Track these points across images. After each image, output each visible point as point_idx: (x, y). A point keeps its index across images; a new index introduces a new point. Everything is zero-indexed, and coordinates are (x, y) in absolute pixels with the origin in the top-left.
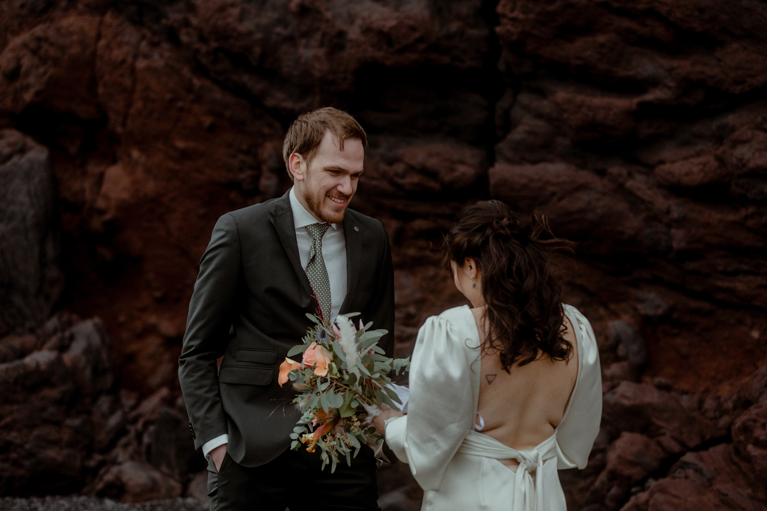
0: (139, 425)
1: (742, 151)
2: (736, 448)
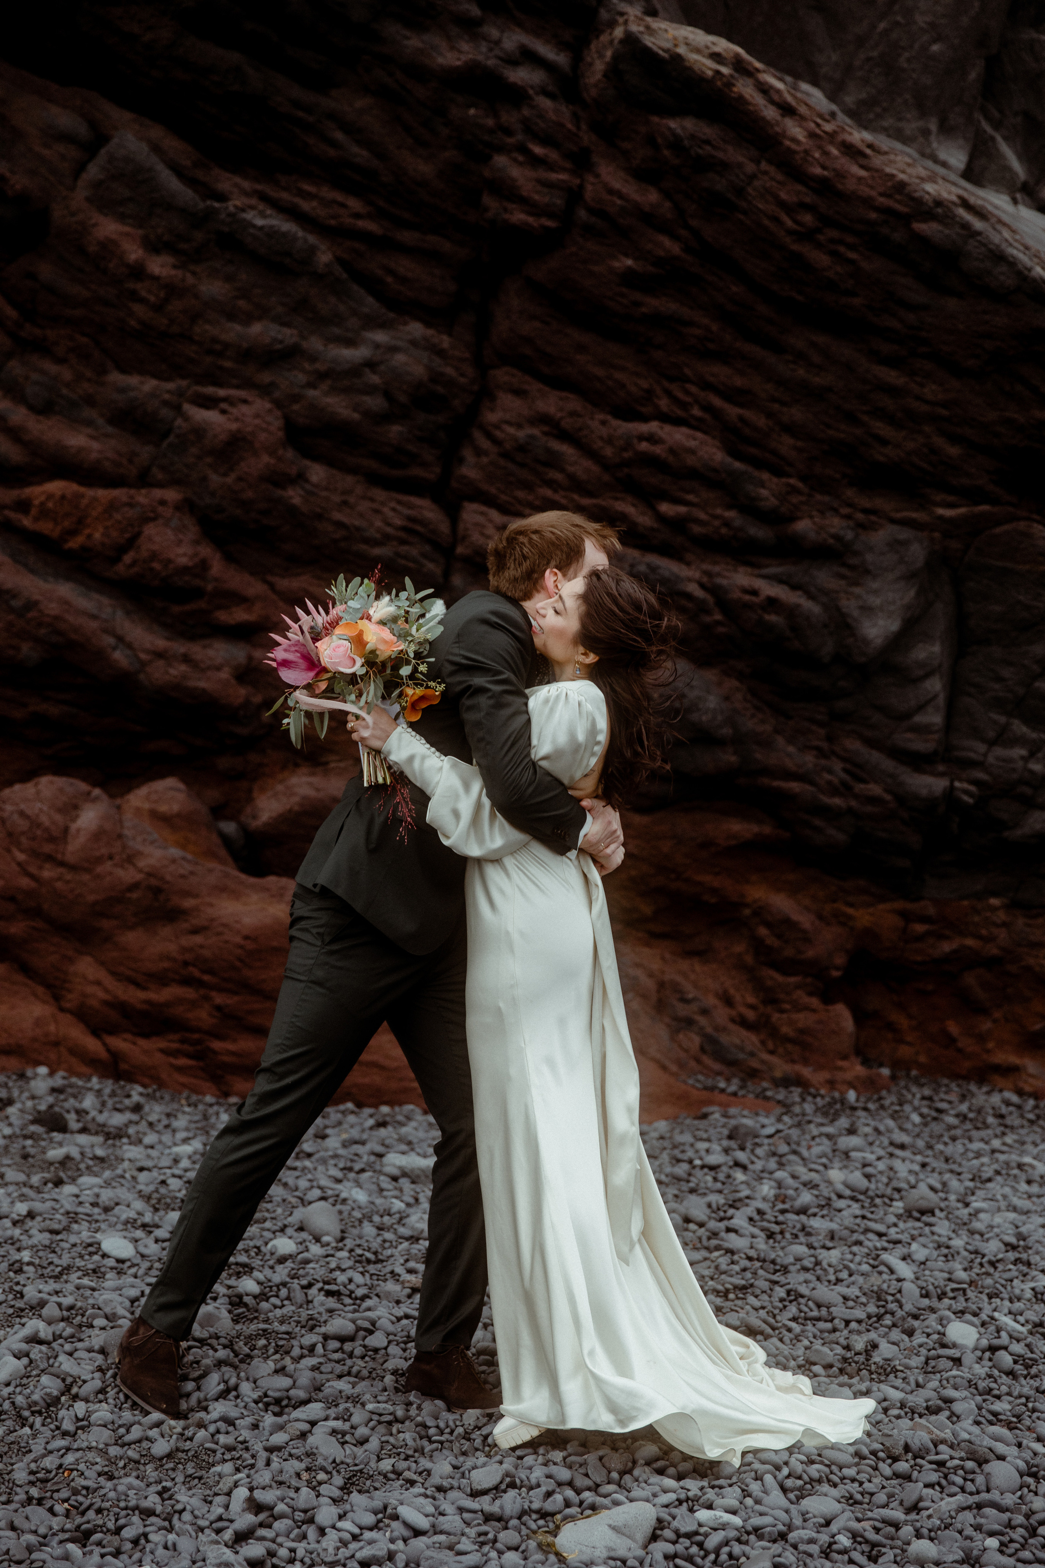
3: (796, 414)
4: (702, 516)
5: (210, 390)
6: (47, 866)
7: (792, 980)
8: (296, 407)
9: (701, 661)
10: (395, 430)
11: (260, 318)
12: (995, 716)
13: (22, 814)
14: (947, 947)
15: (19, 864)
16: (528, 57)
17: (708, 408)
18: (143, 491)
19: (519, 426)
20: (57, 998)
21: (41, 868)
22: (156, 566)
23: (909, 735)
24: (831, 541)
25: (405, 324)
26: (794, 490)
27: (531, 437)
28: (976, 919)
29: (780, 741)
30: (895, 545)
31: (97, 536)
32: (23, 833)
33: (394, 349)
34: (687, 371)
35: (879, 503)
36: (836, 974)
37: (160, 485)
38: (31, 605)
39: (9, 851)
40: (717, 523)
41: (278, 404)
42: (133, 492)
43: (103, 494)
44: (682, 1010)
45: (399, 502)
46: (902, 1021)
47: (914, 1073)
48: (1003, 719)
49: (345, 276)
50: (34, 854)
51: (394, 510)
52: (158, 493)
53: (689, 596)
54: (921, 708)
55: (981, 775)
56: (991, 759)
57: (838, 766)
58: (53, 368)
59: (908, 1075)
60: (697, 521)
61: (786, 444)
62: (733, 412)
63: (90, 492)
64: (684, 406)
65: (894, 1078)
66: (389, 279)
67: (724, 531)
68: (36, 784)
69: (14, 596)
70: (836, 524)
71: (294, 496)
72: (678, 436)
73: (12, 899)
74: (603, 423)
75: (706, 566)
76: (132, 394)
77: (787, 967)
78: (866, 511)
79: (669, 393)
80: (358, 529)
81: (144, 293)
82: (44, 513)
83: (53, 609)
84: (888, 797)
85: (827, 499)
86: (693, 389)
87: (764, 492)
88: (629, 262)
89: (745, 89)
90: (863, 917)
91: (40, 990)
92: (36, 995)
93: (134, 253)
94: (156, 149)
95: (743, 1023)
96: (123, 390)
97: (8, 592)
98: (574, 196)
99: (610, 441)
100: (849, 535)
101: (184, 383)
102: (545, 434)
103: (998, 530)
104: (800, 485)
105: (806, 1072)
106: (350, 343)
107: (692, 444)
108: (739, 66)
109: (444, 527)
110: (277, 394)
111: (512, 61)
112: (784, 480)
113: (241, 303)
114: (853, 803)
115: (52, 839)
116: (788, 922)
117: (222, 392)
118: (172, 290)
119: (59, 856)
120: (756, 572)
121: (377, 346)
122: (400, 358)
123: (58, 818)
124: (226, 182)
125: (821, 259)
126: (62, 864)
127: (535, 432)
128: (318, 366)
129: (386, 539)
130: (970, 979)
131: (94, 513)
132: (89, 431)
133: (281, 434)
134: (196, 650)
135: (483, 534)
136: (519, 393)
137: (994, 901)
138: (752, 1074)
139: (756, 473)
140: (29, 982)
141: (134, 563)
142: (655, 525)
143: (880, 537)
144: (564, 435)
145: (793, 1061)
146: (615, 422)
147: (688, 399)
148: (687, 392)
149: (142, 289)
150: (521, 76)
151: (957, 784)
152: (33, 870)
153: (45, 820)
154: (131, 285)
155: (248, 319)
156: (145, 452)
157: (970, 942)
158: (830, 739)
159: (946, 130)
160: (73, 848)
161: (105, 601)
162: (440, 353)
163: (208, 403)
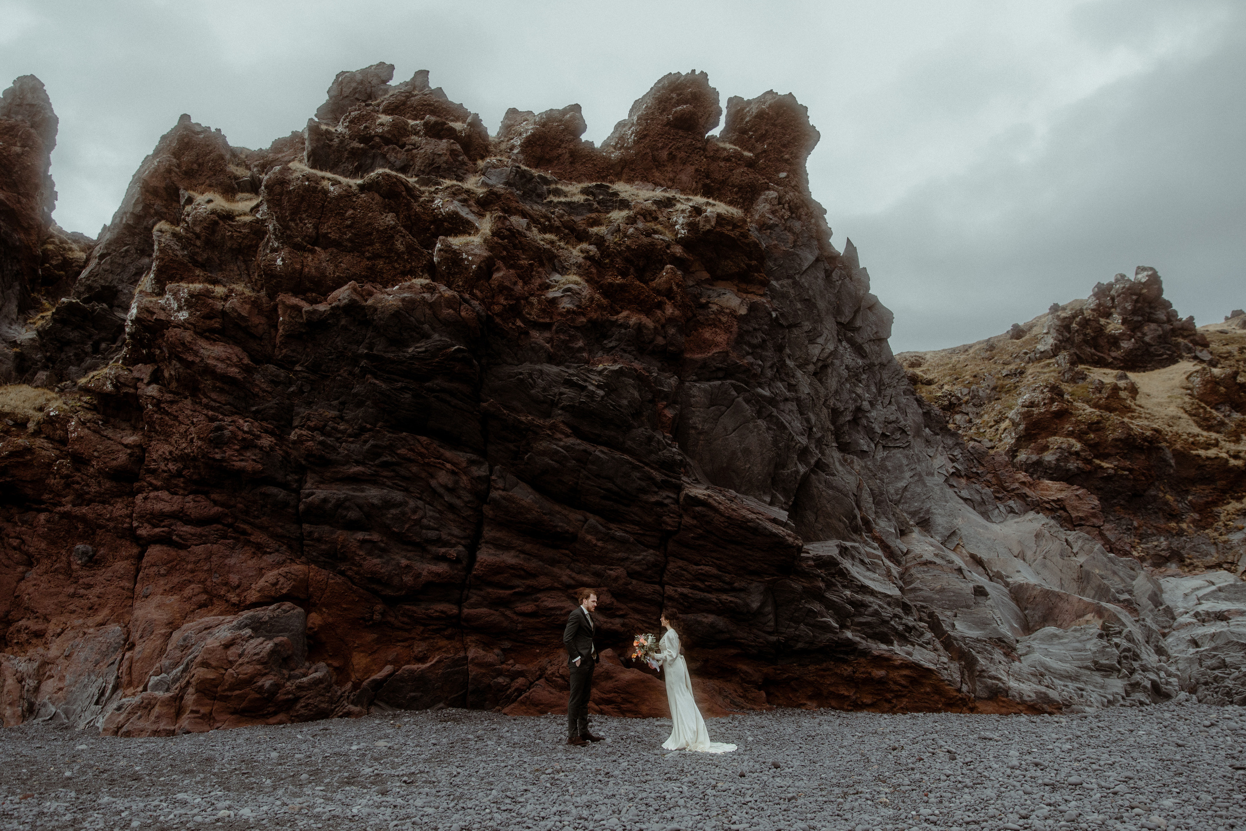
0: (347, 693)
1: (545, 603)
2: (547, 679)
3: (731, 561)
5: (611, 567)
7: (749, 686)
8: (629, 569)
9: (718, 615)
10: (649, 572)
11: (620, 552)
12: (785, 622)
14: (785, 676)
16: (668, 497)
17: (713, 562)
19: (675, 569)
23: (767, 628)
24: (743, 587)
25: (649, 550)
26: (733, 578)
28: (791, 669)
29: (738, 631)
30: (757, 587)
33: (647, 556)
34: (707, 555)
35: (752, 578)
36: (759, 684)
41: (625, 569)
44: (725, 694)
45: (652, 586)
46: (778, 694)
48: (787, 623)
49: (636, 542)
54: (769, 621)
55: (785, 636)
56: (786, 632)
57: (752, 636)
58: (579, 565)
61: (730, 568)
62: (718, 562)
64: (708, 562)
66: (645, 542)
71: (630, 587)
72: (707, 568)
74: (692, 567)
76: (596, 569)
77: (749, 682)
78: (749, 580)
79: (704, 560)
80: (643, 593)
81: (597, 549)
84: (764, 642)
85: (740, 578)
86: (709, 559)
87: (727, 578)
88: (692, 535)
89: (710, 500)
90: (765, 670)
93: (594, 542)
94: (597, 521)
95: (740, 696)
96: (594, 568)
98: (680, 523)
99: (694, 570)
100: (747, 586)
101: (606, 566)
102: (680, 570)
103: (778, 582)
104: (734, 576)
105: (755, 707)
106: (638, 555)
107: (710, 570)
108: (709, 496)
109: (661, 591)
110: (625, 567)
111: (665, 498)
112: (731, 575)
113: (616, 550)
114: (757, 644)
116: (748, 672)
117: (614, 568)
118: (603, 548)
120: (727, 595)
121: (644, 555)
122: (649, 558)
124: (612, 526)
125: (730, 531)
127: (678, 570)
128: (632, 561)
129: (649, 594)
130: (792, 683)
133: (626, 575)
134: (612, 620)
135: (669, 592)
136: (674, 562)
137: (794, 665)
138: (743, 708)
139: (725, 575)
143: (754, 585)
144: (684, 570)
146: (694, 566)
150: (667, 501)
151: (779, 638)
154: (594, 548)
155: (618, 552)
157: (790, 675)
158: (749, 630)
159: (765, 493)
162: (657, 555)
163: (611, 570)
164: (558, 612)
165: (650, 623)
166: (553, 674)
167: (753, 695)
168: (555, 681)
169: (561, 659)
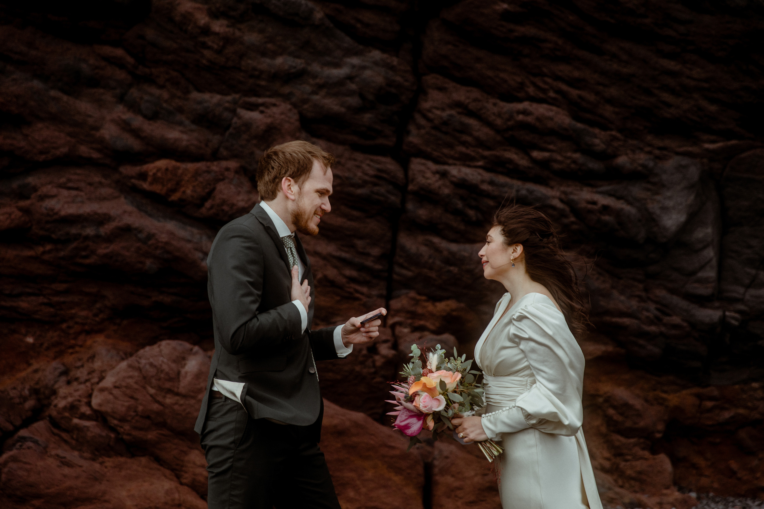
1: (51, 203)
2: (54, 423)
3: (613, 91)
4: (559, 158)
5: (253, 99)
6: (168, 396)
7: (632, 440)
8: (306, 106)
10: (367, 117)
11: (281, 54)
12: (748, 270)
13: (151, 365)
14: (727, 415)
15: (151, 396)
17: (558, 91)
18: (215, 163)
19: (443, 110)
20: (178, 477)
21: (164, 397)
22: (226, 208)
23: (696, 285)
24: (640, 168)
25: (370, 52)
26: (614, 138)
27: (451, 116)
28: (744, 396)
29: (615, 293)
30: (680, 168)
31: (189, 192)
32: (153, 377)
33: (364, 68)
34: (545, 70)
35: (667, 143)
36: (658, 435)
37: (226, 159)
38: (150, 236)
39: (144, 388)
40: (568, 161)
41: (295, 105)
42: (209, 164)
43: (191, 166)
45: (372, 160)
46: (701, 462)
47: (711, 494)
48: (753, 272)
49: (332, 25)
50: (160, 389)
51: (369, 165)
52: (224, 164)
53: (554, 208)
54: (702, 267)
55: (742, 307)
56: (747, 297)
57: (652, 306)
58: (156, 92)
59: (707, 496)
60: (556, 161)
61: (608, 111)
62: (574, 93)
63: (183, 166)
64: (544, 91)
65: (699, 498)
66: (359, 26)
67: (573, 166)
68: (159, 346)
69: (140, 231)
70: (642, 158)
72: (542, 109)
73: (148, 417)
74: (495, 104)
75: (562, 189)
76: (206, 105)
77: (627, 433)
78: (660, 148)
79: (534, 84)
80: (347, 178)
81: (210, 43)
82: (156, 180)
83: (164, 238)
84: (685, 324)
85: (635, 142)
86: (549, 80)
87: (597, 141)
88: (505, 6)
91: (168, 472)
92: (165, 476)
93: (203, 19)
96: (200, 103)
97: (136, 229)
99: (499, 115)
100: (651, 164)
101: (237, 96)
102: (459, 113)
103: (743, 155)
104: (618, 135)
105: (644, 498)
106: (337, 65)
107: (551, 114)
109: (400, 174)
110: (294, 100)
112: (609, 133)
113: (269, 46)
114: (663, 329)
115: (170, 379)
116: (627, 405)
117: (260, 100)
118: (227, 40)
119: (176, 390)
120: (594, 190)
121: (353, 66)
122: (368, 73)
123: (173, 365)
126: (177, 394)
127: (453, 112)
128: (318, 81)
129: (365, 183)
130: (742, 434)
131: (186, 178)
132: (181, 128)
133: (297, 124)
135: (424, 177)
136: (441, 89)
137: (755, 385)
139: (591, 130)
140: (162, 468)
141: (212, 207)
142: (531, 165)
143: (670, 163)
144: (471, 114)
145: (636, 492)
146: (502, 104)
147: (546, 87)
148: (546, 83)
149: (208, 40)
151: (727, 313)
152: (160, 398)
153: (165, 367)
154: (202, 39)
155: (274, 55)
156: (216, 139)
157: (741, 411)
158: (646, 290)
160: (184, 384)
161: (195, 231)
162: (392, 68)
163: (252, 107)
164: (90, 231)
165: (361, 268)
166: (73, 408)
167: (640, 465)
168: (77, 428)
169: (97, 364)
